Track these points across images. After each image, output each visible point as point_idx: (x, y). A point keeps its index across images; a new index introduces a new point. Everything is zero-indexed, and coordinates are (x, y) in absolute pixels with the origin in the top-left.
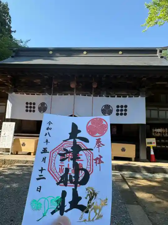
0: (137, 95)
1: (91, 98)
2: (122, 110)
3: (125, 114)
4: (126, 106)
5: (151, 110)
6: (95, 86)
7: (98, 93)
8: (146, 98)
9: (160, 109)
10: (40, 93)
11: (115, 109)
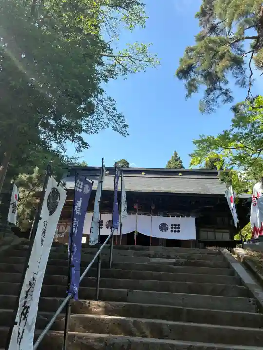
0: (188, 216)
1: (150, 217)
2: (176, 228)
3: (179, 231)
4: (179, 225)
5: (207, 232)
6: (153, 207)
7: (156, 213)
8: (196, 219)
9: (217, 231)
10: (108, 212)
11: (170, 226)
